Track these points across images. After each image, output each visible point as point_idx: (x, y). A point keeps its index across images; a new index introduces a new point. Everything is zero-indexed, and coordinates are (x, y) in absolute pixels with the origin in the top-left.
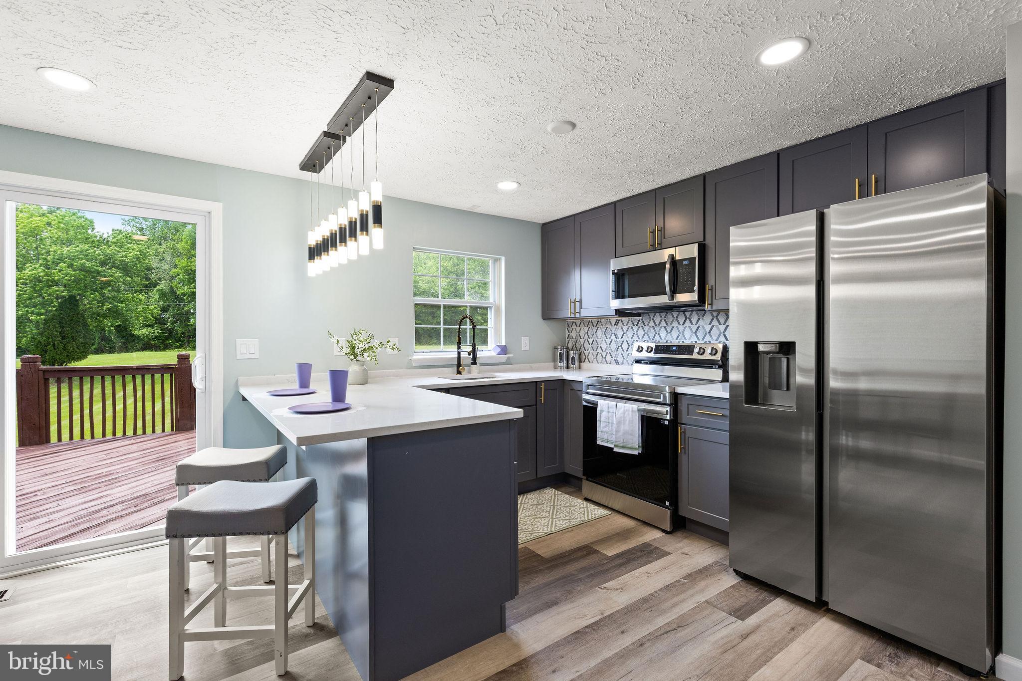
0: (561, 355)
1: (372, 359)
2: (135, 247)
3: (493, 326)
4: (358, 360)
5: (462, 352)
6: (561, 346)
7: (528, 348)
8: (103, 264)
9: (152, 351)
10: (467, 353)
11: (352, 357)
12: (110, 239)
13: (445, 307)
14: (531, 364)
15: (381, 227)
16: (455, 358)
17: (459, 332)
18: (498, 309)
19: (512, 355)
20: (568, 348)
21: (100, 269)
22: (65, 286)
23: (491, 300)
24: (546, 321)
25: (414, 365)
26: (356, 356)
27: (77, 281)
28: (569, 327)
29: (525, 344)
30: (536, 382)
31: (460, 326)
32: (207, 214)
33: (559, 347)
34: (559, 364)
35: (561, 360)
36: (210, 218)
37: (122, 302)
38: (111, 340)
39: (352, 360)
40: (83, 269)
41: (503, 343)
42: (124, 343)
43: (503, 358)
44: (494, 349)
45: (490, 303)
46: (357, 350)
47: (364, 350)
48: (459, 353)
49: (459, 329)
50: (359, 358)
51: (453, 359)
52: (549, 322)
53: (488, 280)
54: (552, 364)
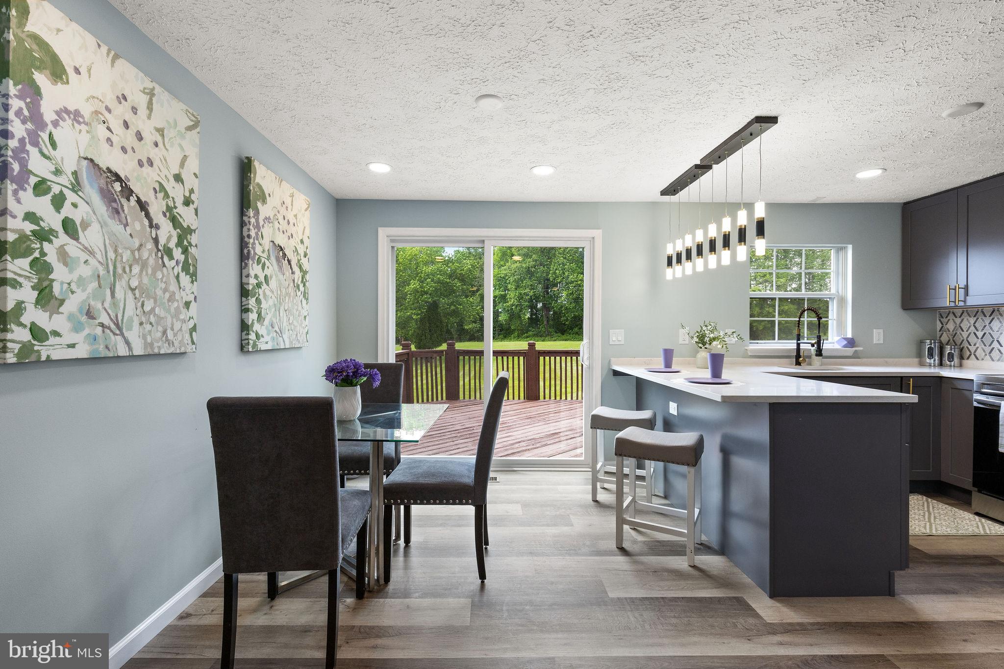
0: (930, 349)
1: (723, 347)
2: (468, 262)
3: (835, 317)
4: (706, 348)
5: (802, 343)
6: (931, 340)
7: (882, 342)
8: (450, 276)
9: (475, 341)
10: (810, 345)
11: (700, 345)
12: (453, 258)
13: (780, 299)
14: (886, 359)
15: (764, 238)
16: (795, 349)
17: (799, 324)
18: (842, 301)
19: (861, 349)
20: (941, 342)
21: (448, 280)
22: (430, 294)
23: (833, 291)
24: (908, 312)
25: (750, 354)
26: (704, 344)
27: (436, 290)
28: (943, 318)
29: (878, 337)
30: (902, 378)
31: (800, 318)
32: (591, 239)
33: (928, 341)
34: (928, 360)
35: (931, 355)
36: (594, 242)
37: (460, 305)
38: (451, 333)
39: (701, 348)
40: (439, 282)
41: (849, 335)
42: (458, 335)
43: (850, 351)
44: (838, 342)
45: (833, 294)
46: (707, 339)
47: (714, 339)
48: (798, 345)
49: (799, 321)
50: (707, 346)
51: (790, 350)
52: (912, 313)
53: (828, 271)
54: (916, 360)
